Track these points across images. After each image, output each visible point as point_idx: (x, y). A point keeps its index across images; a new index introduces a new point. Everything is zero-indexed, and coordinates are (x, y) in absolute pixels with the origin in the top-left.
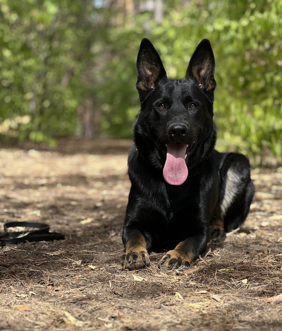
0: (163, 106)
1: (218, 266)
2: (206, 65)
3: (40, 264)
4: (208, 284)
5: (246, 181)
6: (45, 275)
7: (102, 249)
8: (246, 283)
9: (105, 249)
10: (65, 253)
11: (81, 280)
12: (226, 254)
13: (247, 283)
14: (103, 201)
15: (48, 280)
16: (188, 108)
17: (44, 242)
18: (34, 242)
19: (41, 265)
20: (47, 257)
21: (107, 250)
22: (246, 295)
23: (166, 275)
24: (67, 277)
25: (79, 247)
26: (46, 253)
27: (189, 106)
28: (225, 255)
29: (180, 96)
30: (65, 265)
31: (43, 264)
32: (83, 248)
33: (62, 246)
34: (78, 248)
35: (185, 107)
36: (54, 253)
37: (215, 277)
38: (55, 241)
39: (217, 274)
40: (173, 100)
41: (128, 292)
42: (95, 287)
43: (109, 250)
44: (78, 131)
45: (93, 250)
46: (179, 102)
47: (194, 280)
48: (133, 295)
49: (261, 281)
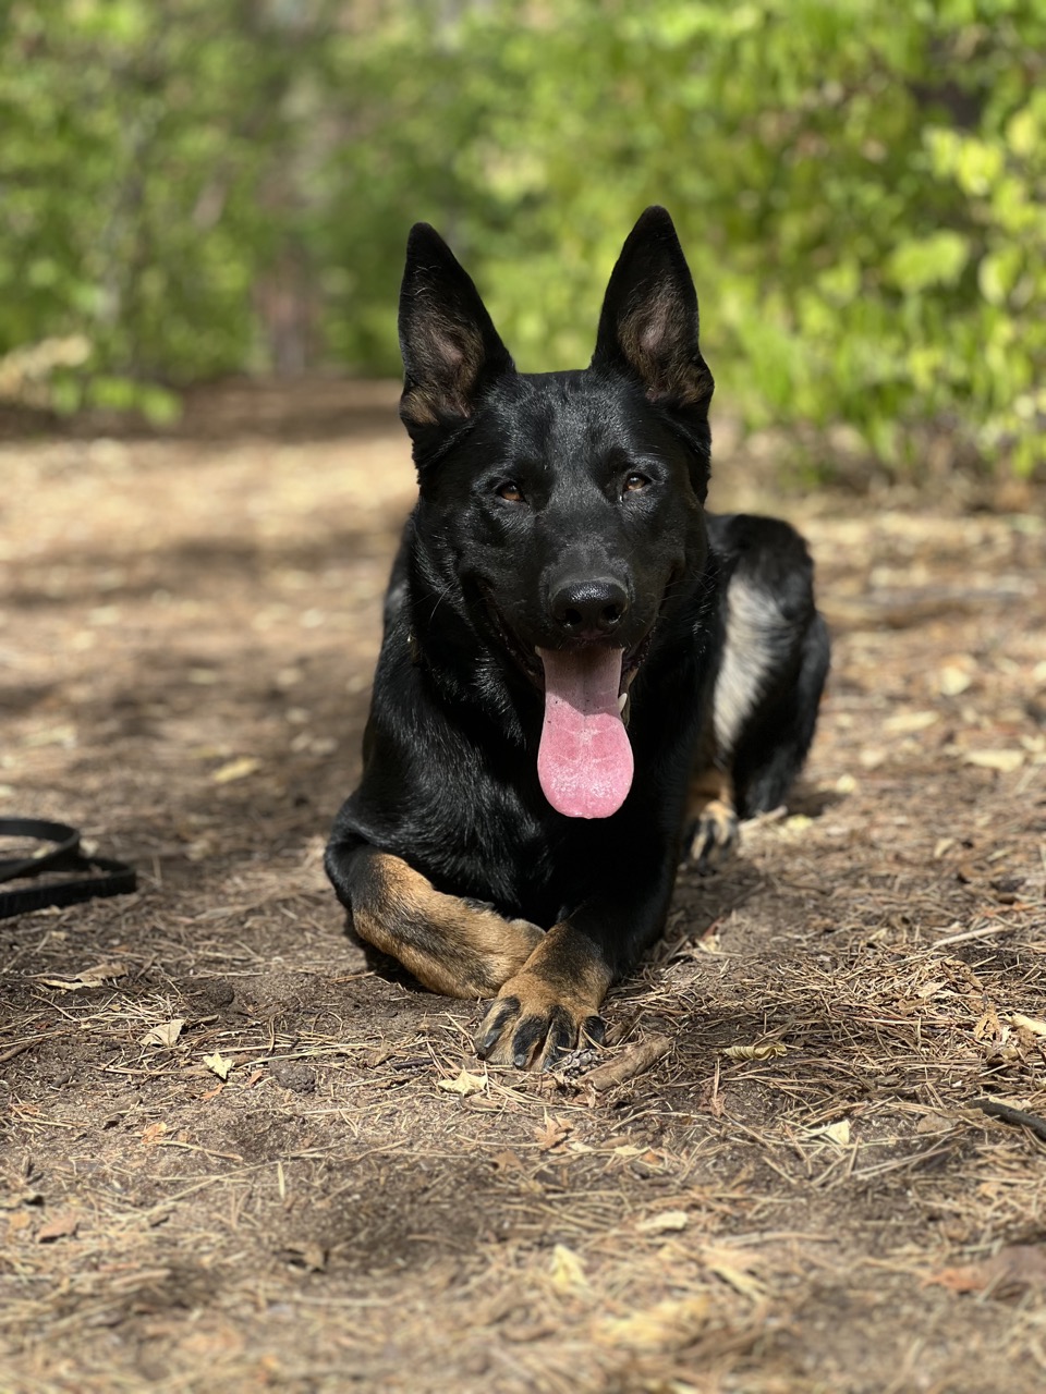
0: (513, 492)
1: (721, 1023)
2: (662, 304)
3: (14, 1050)
4: (688, 1153)
5: (801, 617)
6: (17, 1131)
7: (274, 936)
8: (847, 1138)
9: (283, 935)
10: (123, 973)
11: (164, 1153)
12: (746, 942)
13: (852, 1140)
14: (302, 662)
15: (23, 1168)
16: (616, 498)
17: (55, 910)
18: (11, 920)
19: (15, 1056)
20: (49, 1005)
21: (291, 939)
22: (855, 1232)
23: (517, 1097)
24: (112, 1132)
25: (187, 926)
26: (47, 981)
27: (620, 488)
28: (742, 952)
29: (580, 451)
30: (115, 1049)
31: (24, 1051)
32: (200, 932)
33: (119, 927)
34: (182, 930)
35: (606, 497)
36: (79, 981)
37: (714, 1100)
38: (95, 901)
39: (720, 1085)
40: (556, 468)
41: (355, 1231)
42: (220, 1195)
43: (301, 939)
44: (257, 360)
45: (238, 942)
46: (581, 473)
47: (628, 1124)
48: (372, 1246)
49: (906, 1127)
